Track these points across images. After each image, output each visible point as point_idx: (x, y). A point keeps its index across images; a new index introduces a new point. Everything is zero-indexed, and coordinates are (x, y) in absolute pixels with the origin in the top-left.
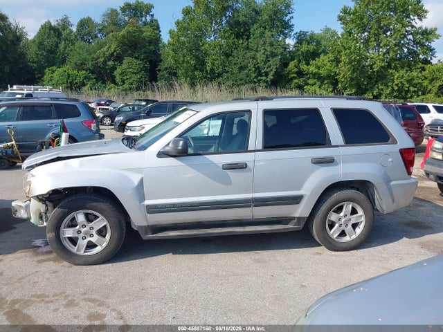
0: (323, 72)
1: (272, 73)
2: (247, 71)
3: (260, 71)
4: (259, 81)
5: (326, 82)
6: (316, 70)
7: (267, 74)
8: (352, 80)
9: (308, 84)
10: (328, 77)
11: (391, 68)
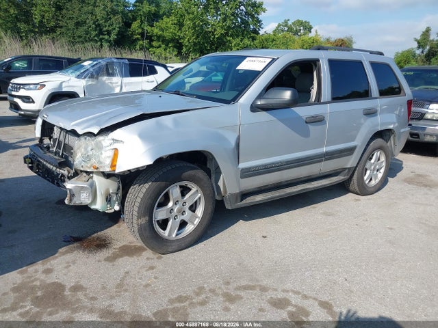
0: (167, 35)
1: (115, 32)
2: (86, 28)
3: (101, 30)
4: (101, 40)
5: (170, 45)
6: (161, 33)
7: (109, 33)
8: (195, 44)
9: (153, 47)
10: (173, 40)
11: (228, 36)
